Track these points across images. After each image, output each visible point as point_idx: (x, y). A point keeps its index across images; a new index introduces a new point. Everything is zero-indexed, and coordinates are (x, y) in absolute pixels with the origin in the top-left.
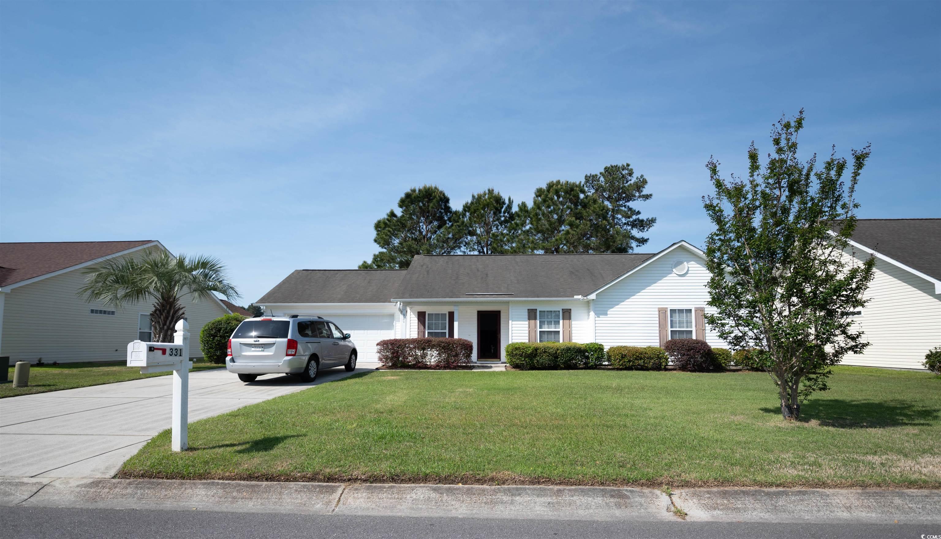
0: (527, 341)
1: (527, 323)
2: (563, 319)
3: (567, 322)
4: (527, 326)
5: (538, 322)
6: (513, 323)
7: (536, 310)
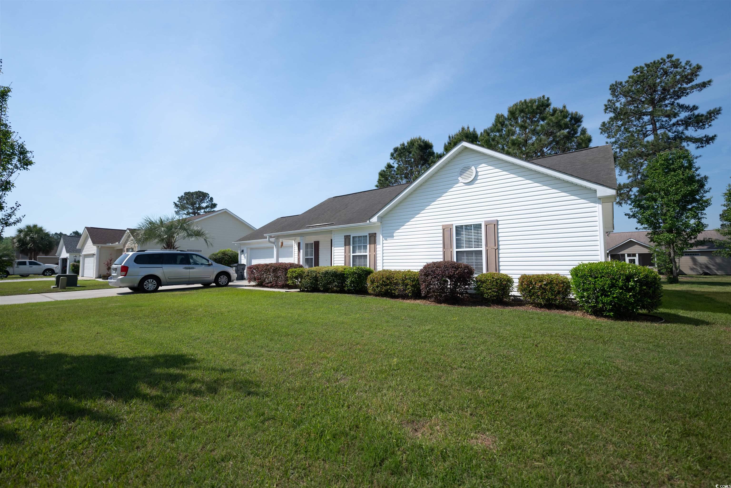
0: (343, 265)
1: (344, 248)
2: (370, 244)
3: (372, 246)
4: (344, 251)
5: (351, 247)
6: (335, 249)
7: (350, 236)
